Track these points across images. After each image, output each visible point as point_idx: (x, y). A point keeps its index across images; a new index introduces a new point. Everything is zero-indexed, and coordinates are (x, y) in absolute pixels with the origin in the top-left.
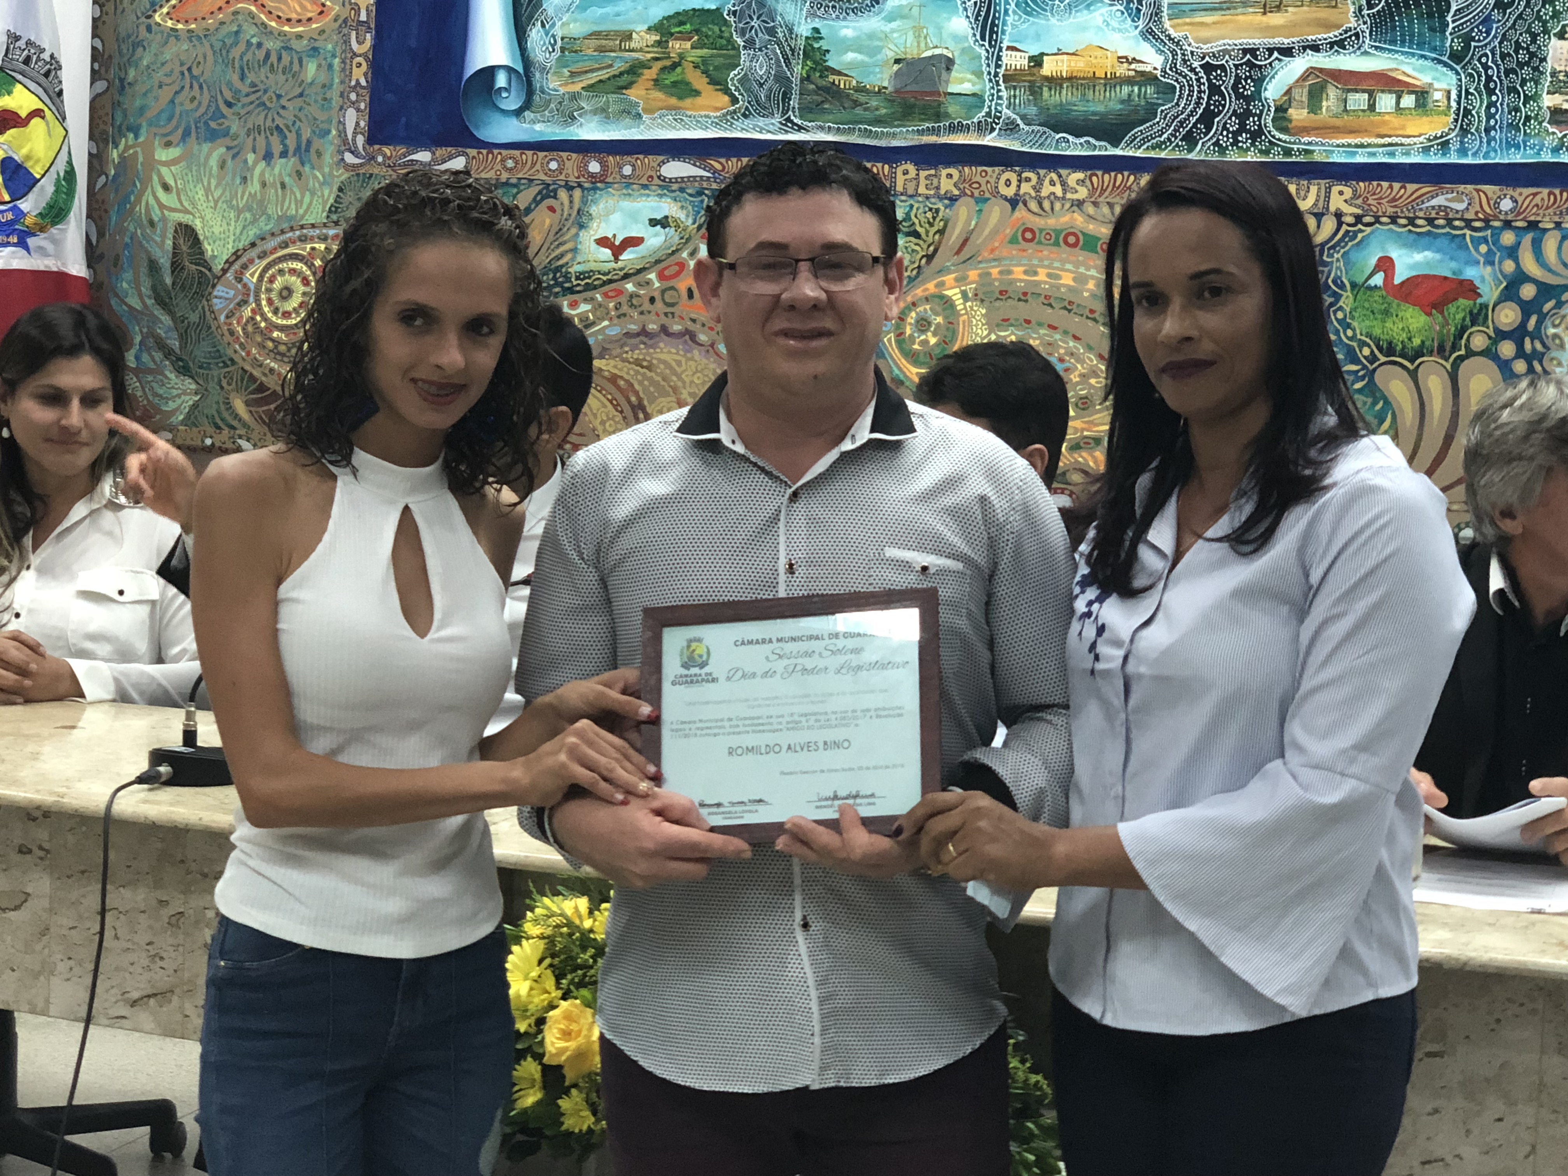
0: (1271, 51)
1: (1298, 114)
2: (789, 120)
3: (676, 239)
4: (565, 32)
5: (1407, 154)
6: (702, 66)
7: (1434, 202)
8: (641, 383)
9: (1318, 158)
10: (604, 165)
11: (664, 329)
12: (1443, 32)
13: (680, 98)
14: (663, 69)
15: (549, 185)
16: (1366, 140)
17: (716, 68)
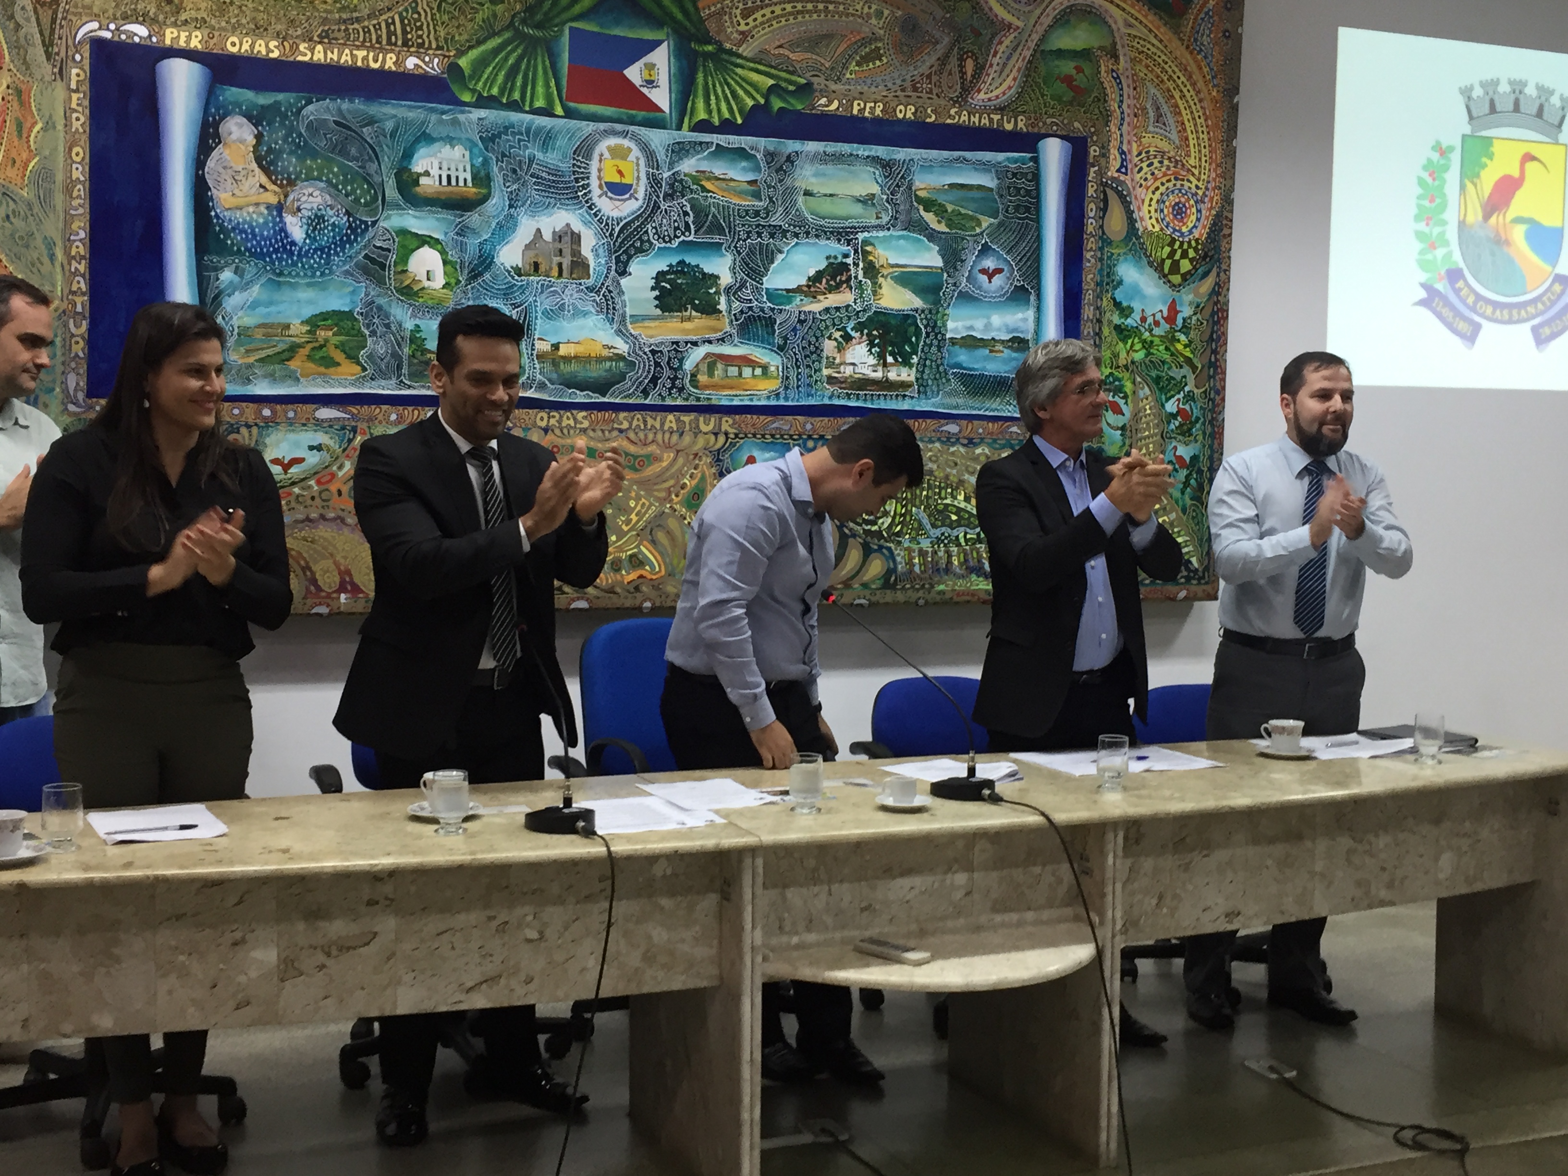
0: (686, 343)
1: (702, 378)
2: (401, 381)
3: (328, 458)
4: (240, 323)
5: (759, 400)
6: (341, 347)
7: (774, 425)
8: (307, 552)
9: (714, 402)
10: (274, 412)
11: (323, 517)
12: (774, 334)
13: (327, 367)
14: (313, 349)
15: (232, 425)
16: (738, 393)
17: (351, 348)
